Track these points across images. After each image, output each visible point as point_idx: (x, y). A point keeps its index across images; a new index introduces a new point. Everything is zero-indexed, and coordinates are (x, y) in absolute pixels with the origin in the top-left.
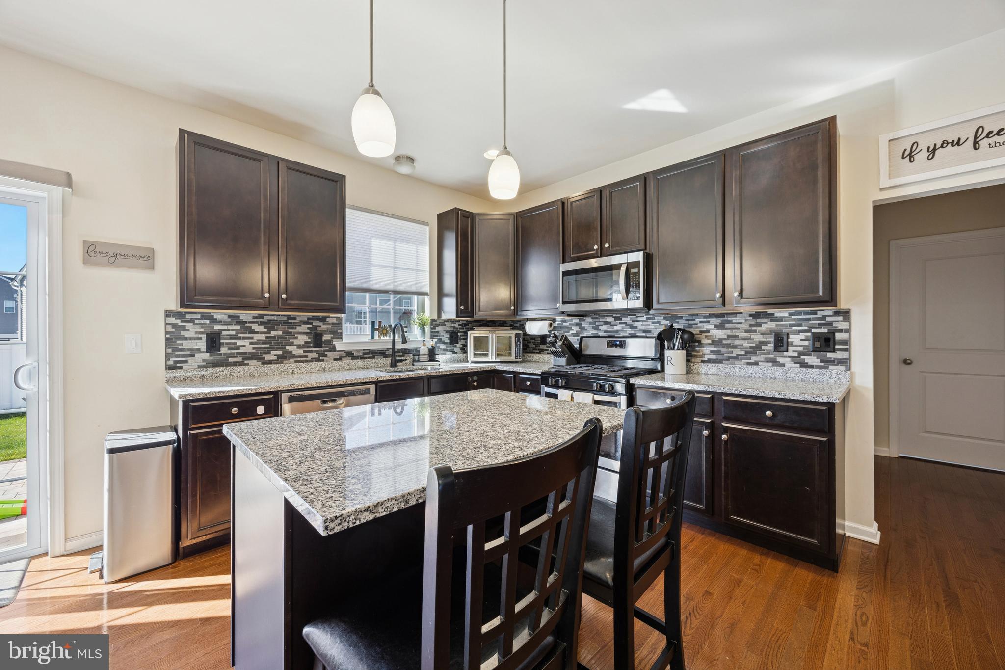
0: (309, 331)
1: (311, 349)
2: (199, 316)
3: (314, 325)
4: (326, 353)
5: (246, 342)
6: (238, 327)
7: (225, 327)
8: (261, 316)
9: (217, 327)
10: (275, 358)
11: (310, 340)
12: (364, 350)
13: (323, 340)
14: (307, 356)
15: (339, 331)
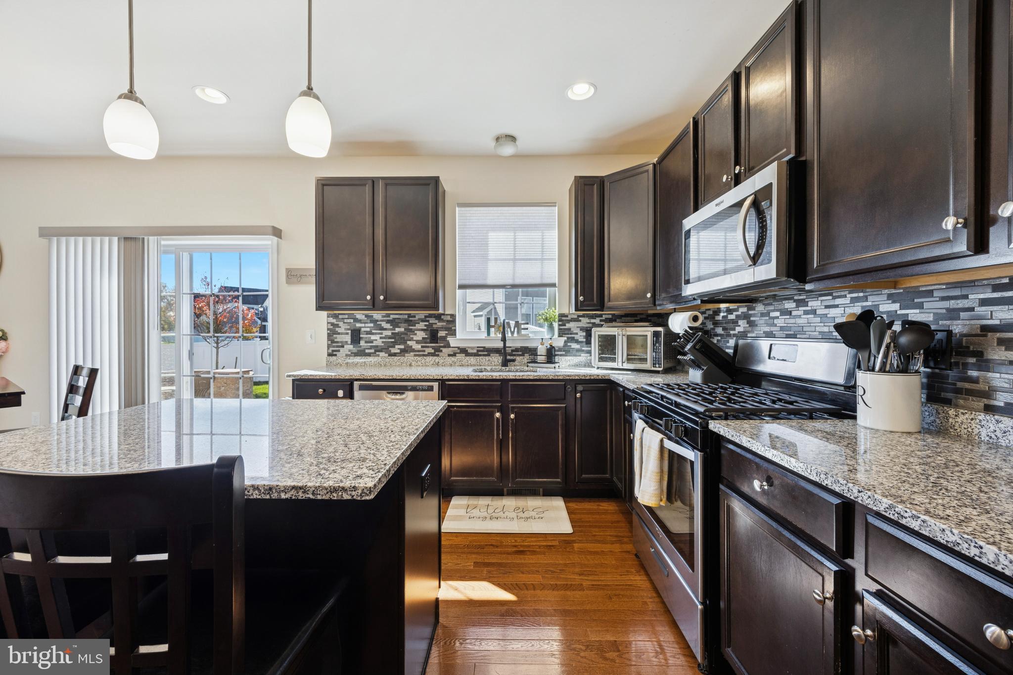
0: (425, 328)
1: (427, 345)
2: (347, 316)
3: (430, 322)
4: (441, 349)
5: (377, 337)
6: (372, 325)
7: (363, 325)
8: (388, 315)
9: (358, 325)
10: (398, 351)
11: (427, 336)
12: (478, 347)
13: (439, 337)
14: (424, 351)
15: (453, 328)
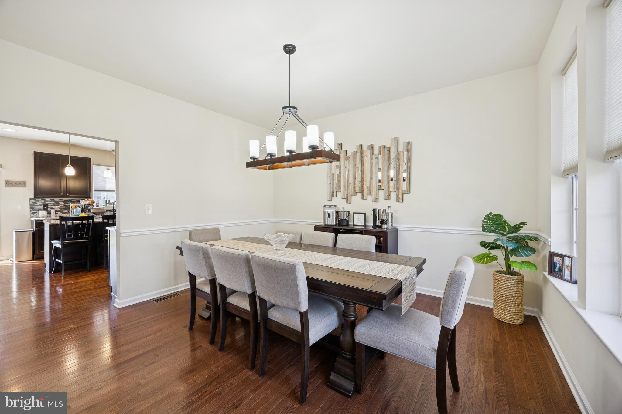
2: (41, 200)
5: (57, 207)
6: (54, 203)
7: (49, 203)
8: (62, 199)
9: (46, 203)
10: (67, 212)
